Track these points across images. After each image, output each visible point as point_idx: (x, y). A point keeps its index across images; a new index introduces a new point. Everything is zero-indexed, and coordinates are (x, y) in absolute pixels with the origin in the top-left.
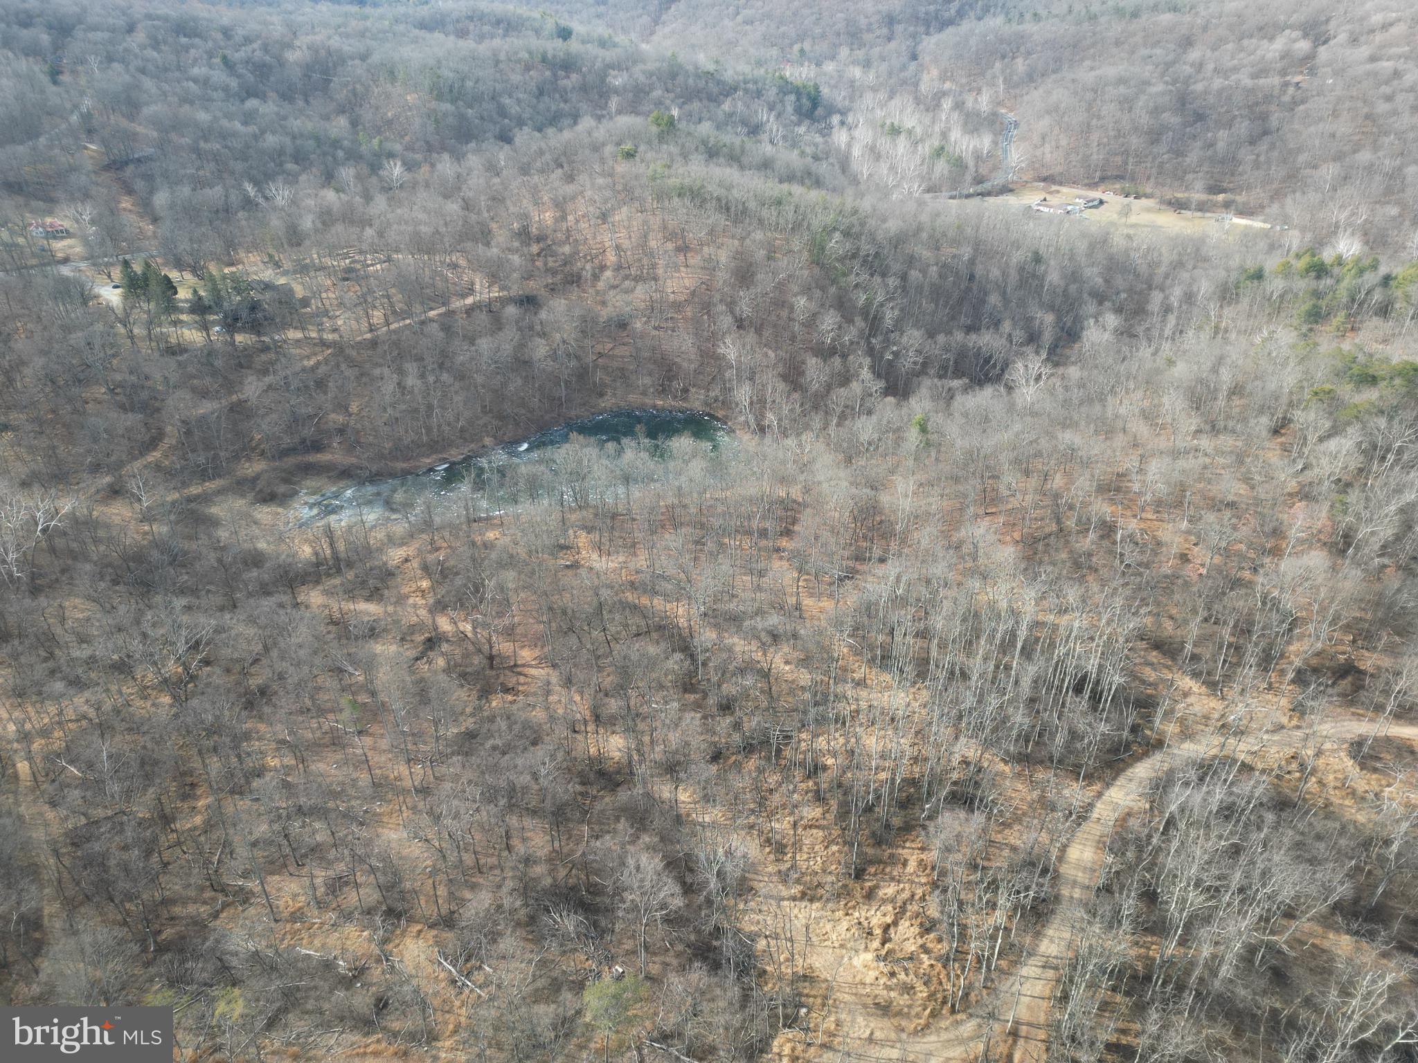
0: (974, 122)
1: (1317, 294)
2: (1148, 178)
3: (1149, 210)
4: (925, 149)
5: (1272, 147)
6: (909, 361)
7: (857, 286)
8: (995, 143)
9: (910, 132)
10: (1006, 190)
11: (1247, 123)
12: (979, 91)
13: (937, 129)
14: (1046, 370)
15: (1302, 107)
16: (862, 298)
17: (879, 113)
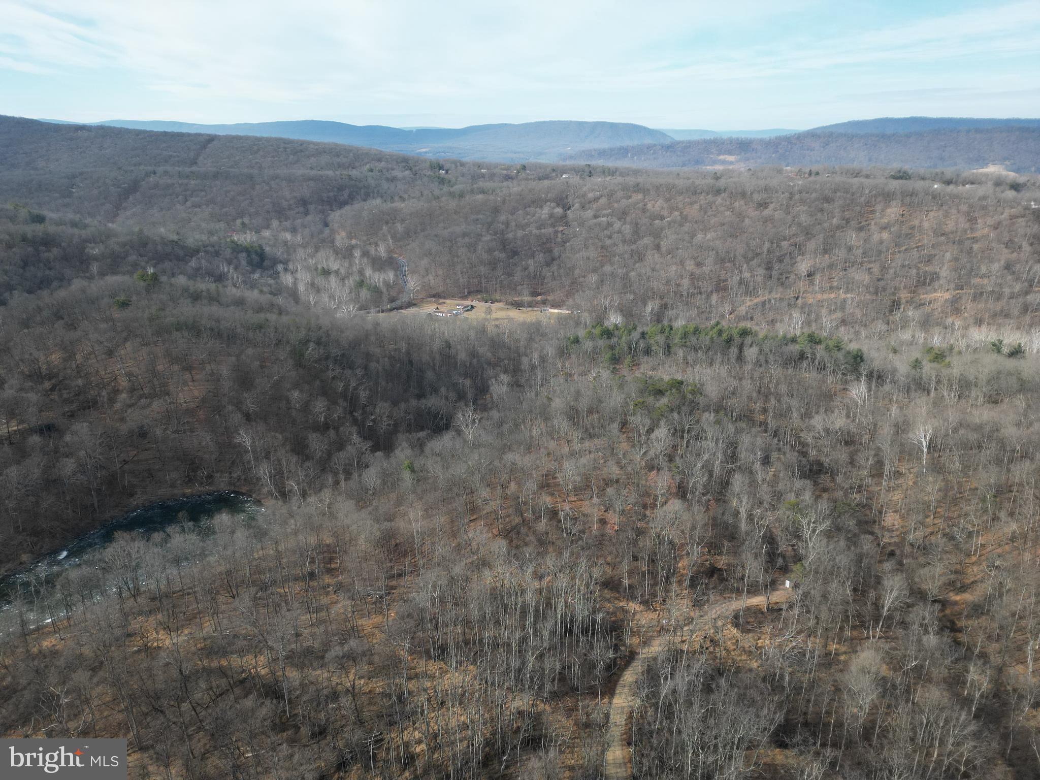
0: (379, 264)
1: (612, 348)
2: (496, 291)
3: (501, 309)
4: (350, 282)
5: (559, 267)
6: (384, 425)
7: (333, 378)
8: (396, 276)
9: (337, 272)
10: (410, 304)
11: (542, 255)
12: (377, 245)
13: (355, 269)
14: (477, 417)
15: (568, 244)
16: (340, 386)
17: (311, 262)
